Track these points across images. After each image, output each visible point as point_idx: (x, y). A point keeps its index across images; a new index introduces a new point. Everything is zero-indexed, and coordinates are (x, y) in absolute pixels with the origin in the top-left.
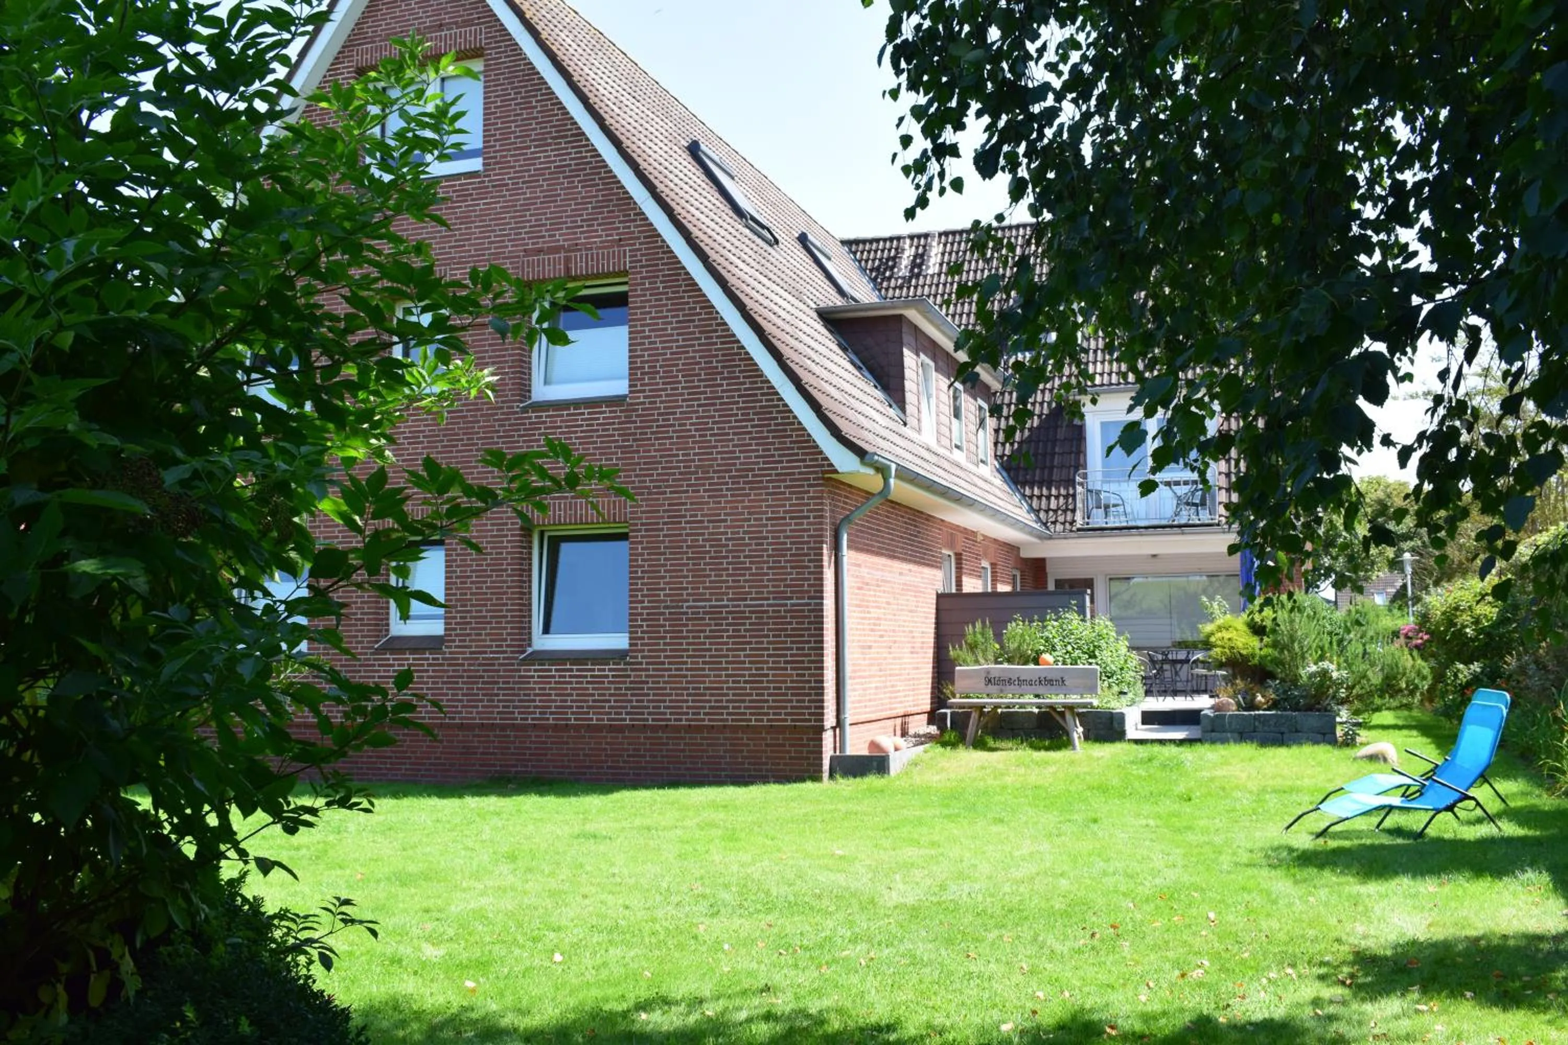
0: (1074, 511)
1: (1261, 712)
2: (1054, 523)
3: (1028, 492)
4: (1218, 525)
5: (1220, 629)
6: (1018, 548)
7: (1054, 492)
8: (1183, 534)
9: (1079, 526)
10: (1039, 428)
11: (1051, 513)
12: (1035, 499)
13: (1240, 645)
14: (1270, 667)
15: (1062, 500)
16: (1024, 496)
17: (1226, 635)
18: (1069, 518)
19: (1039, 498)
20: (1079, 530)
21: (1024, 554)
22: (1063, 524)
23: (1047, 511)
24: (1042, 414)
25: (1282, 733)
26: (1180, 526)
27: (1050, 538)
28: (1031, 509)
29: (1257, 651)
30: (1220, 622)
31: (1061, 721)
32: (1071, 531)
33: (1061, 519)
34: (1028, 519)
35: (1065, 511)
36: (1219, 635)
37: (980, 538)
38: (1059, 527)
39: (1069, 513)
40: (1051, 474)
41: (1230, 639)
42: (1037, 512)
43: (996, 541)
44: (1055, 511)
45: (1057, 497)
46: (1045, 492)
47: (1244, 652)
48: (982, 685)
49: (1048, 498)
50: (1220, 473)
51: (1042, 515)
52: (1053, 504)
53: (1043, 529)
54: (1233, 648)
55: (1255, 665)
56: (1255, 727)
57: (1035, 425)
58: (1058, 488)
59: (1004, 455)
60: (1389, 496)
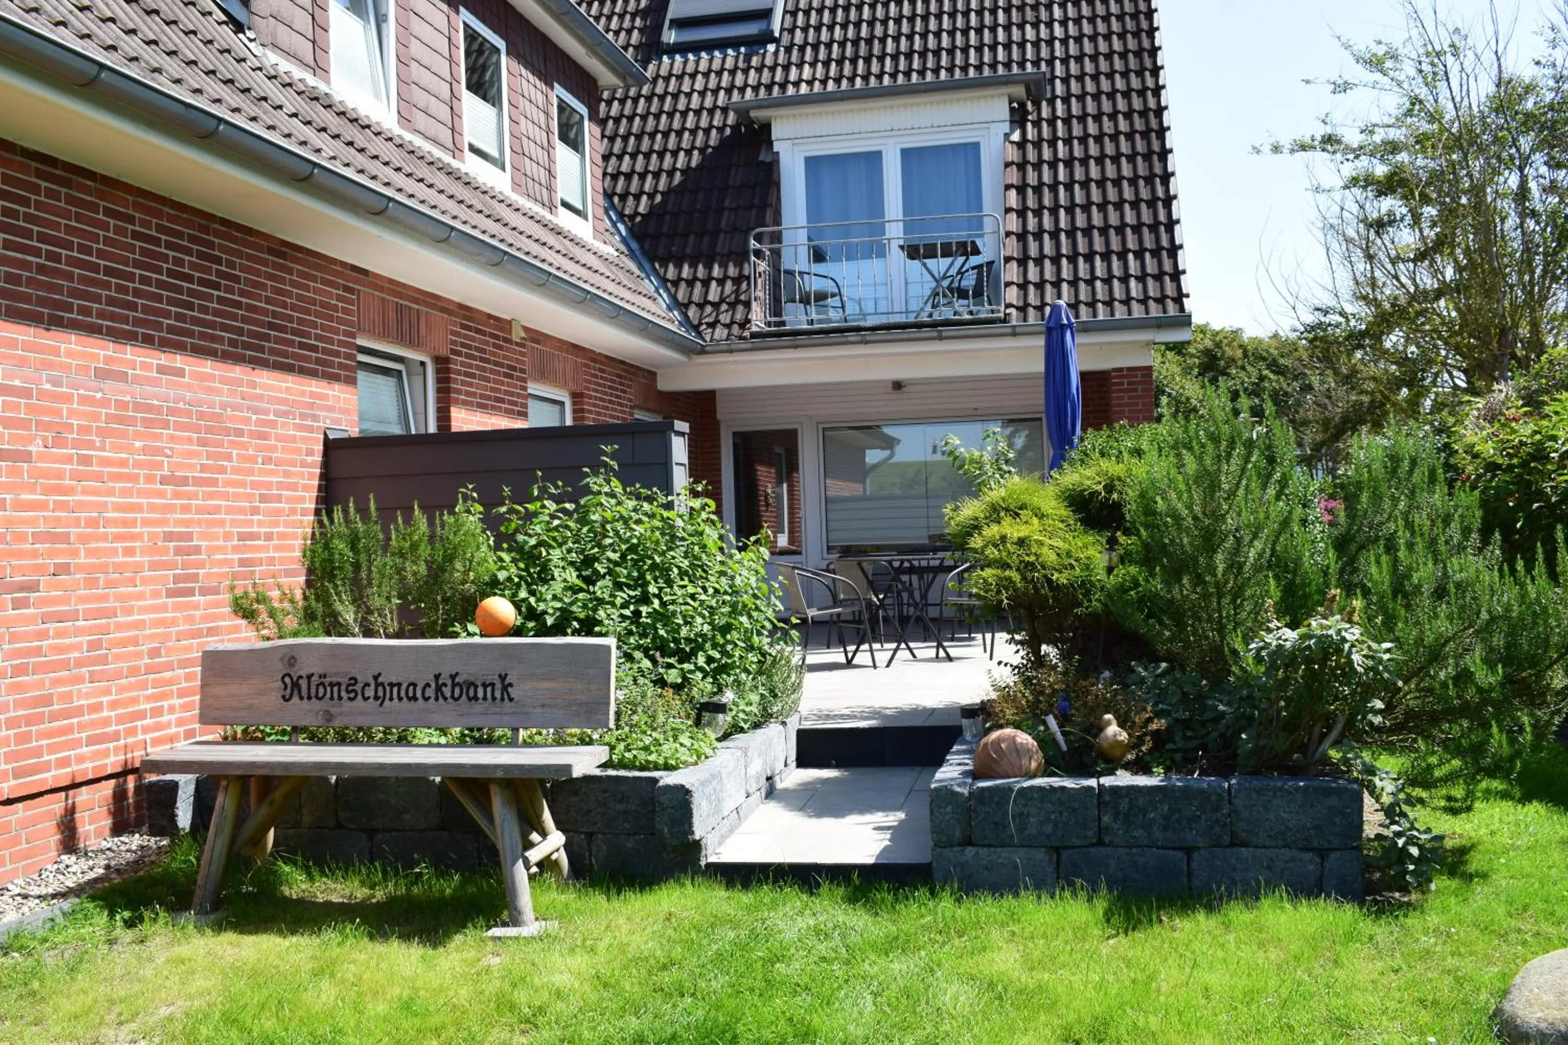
0: (747, 305)
1: (1123, 779)
2: (712, 325)
3: (671, 273)
4: (1005, 321)
5: (995, 513)
6: (654, 374)
7: (716, 271)
8: (941, 338)
9: (754, 329)
10: (700, 167)
11: (709, 309)
12: (683, 285)
13: (1050, 557)
14: (1138, 621)
15: (729, 286)
16: (664, 280)
17: (1012, 529)
18: (739, 317)
19: (691, 283)
20: (754, 335)
21: (664, 385)
22: (728, 326)
23: (701, 306)
24: (707, 146)
25: (1189, 851)
26: (934, 325)
27: (703, 351)
28: (676, 304)
29: (1101, 575)
30: (995, 494)
31: (483, 823)
32: (741, 338)
33: (725, 318)
34: (671, 322)
35: (732, 306)
36: (992, 531)
37: (517, 335)
38: (721, 333)
39: (740, 308)
40: (714, 244)
41: (1021, 542)
42: (683, 307)
43: (576, 349)
44: (716, 306)
45: (721, 282)
46: (701, 272)
47: (1061, 578)
48: (274, 698)
49: (706, 283)
50: (1008, 234)
51: (692, 312)
52: (713, 296)
53: (692, 336)
54: (1030, 566)
55: (1093, 616)
56: (1102, 830)
57: (694, 164)
58: (724, 266)
59: (636, 213)
60: (1218, 345)
